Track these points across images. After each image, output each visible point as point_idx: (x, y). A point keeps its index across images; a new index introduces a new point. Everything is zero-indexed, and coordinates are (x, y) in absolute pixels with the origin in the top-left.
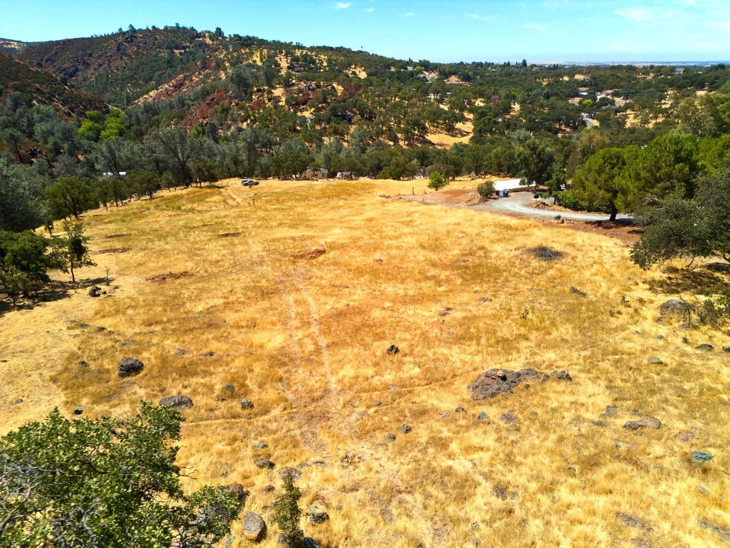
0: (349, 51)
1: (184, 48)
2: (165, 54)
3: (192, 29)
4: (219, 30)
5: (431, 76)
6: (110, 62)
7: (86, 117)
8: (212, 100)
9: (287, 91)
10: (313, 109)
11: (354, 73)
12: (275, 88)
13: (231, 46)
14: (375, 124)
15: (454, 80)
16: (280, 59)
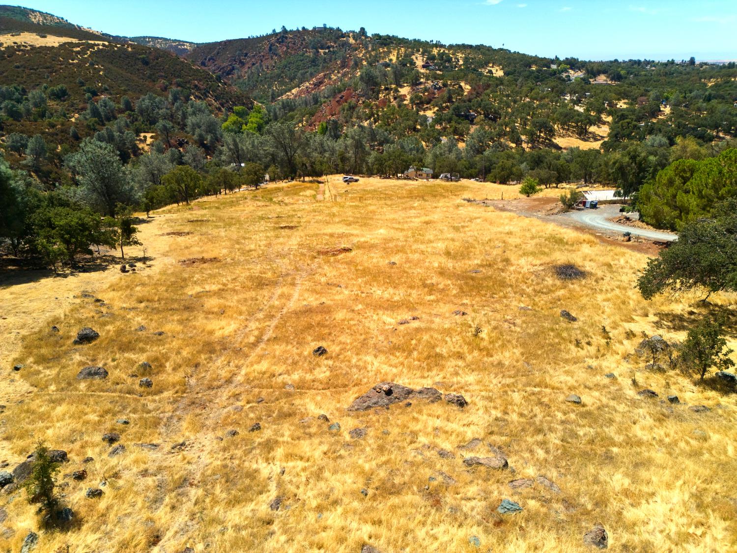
0: (489, 49)
1: (328, 48)
2: (310, 54)
3: (338, 29)
4: (363, 29)
5: (575, 75)
6: (262, 61)
7: (233, 112)
8: (341, 98)
9: (414, 90)
10: (436, 108)
11: (490, 71)
12: (402, 87)
13: (370, 45)
14: (498, 125)
15: (602, 79)
16: (417, 58)
